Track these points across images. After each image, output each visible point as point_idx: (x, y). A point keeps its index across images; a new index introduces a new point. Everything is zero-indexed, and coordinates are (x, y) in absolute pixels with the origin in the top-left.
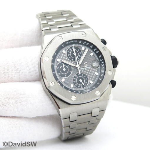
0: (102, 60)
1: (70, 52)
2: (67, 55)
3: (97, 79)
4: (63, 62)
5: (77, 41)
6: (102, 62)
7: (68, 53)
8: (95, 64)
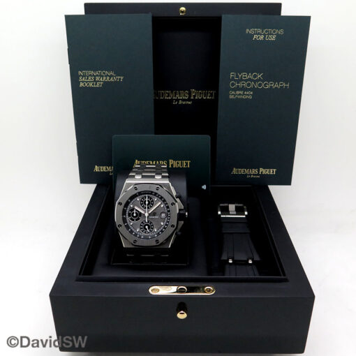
1: (144, 200)
2: (141, 203)
3: (161, 228)
4: (135, 209)
5: (151, 192)
6: (169, 214)
7: (141, 201)
8: (163, 215)
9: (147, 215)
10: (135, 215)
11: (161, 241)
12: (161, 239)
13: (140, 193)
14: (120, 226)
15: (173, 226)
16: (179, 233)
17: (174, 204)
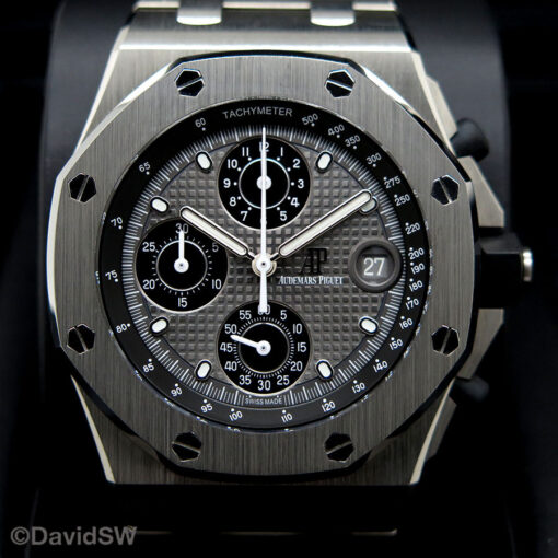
0: (420, 252)
1: (241, 165)
2: (221, 184)
3: (365, 356)
4: (183, 221)
5: (289, 112)
6: (417, 262)
7: (225, 172)
8: (375, 269)
9: (263, 263)
10: (181, 265)
11: (365, 441)
12: (368, 430)
13: (217, 120)
14: (81, 338)
15: (444, 339)
16: (479, 389)
17: (453, 189)
